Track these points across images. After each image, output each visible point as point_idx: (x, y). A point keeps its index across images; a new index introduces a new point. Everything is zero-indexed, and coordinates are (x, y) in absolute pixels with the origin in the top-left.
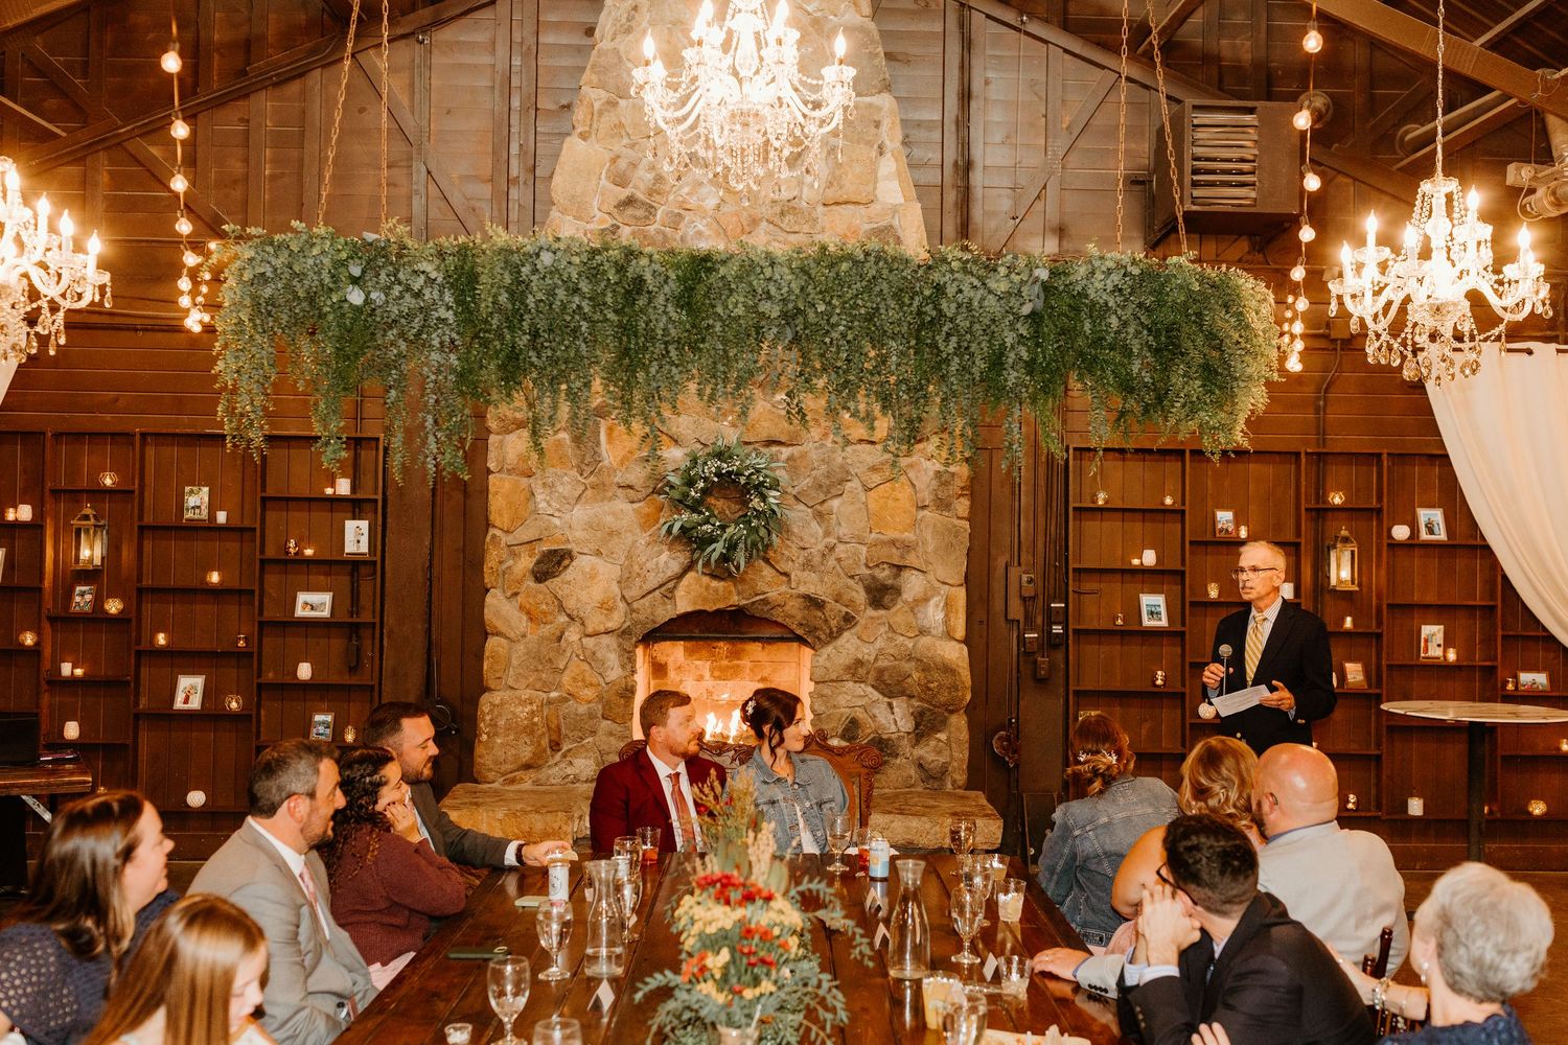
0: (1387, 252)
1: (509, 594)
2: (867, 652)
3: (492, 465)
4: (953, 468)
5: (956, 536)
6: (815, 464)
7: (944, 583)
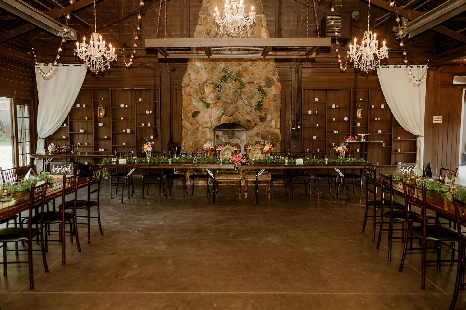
0: (358, 46)
1: (187, 120)
2: (259, 131)
3: (183, 94)
4: (277, 93)
5: (278, 107)
6: (249, 93)
7: (275, 117)
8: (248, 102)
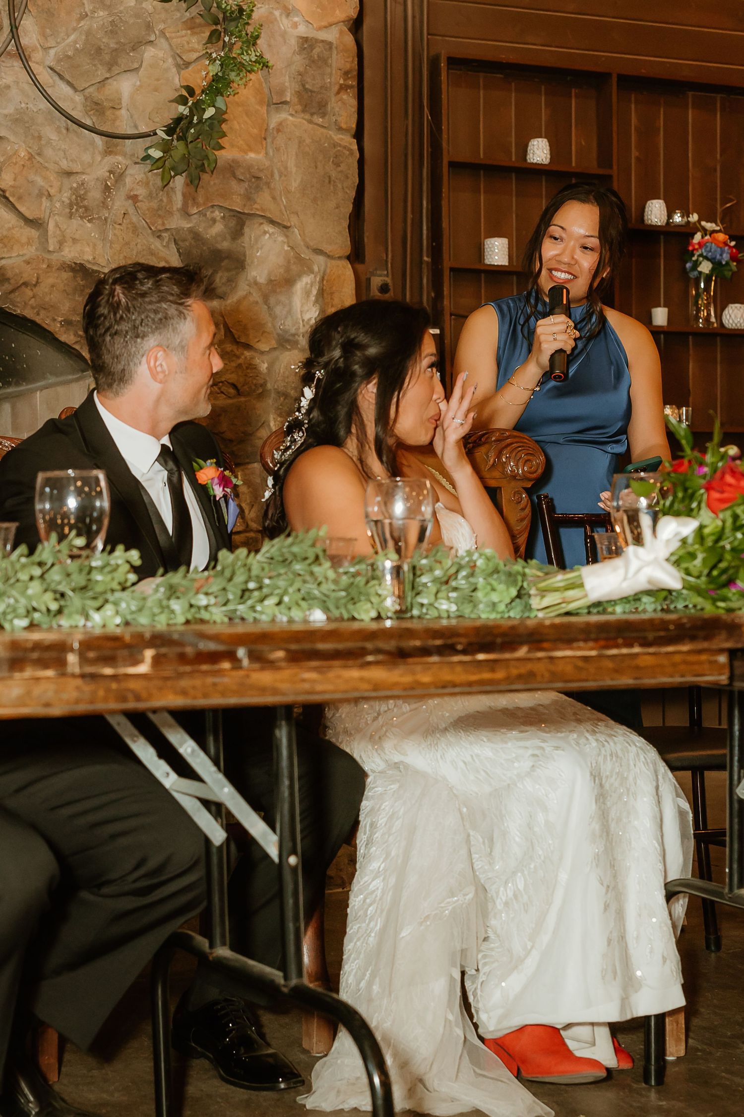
4: (331, 35)
5: (338, 165)
6: (88, 7)
7: (318, 251)
8: (78, 98)
